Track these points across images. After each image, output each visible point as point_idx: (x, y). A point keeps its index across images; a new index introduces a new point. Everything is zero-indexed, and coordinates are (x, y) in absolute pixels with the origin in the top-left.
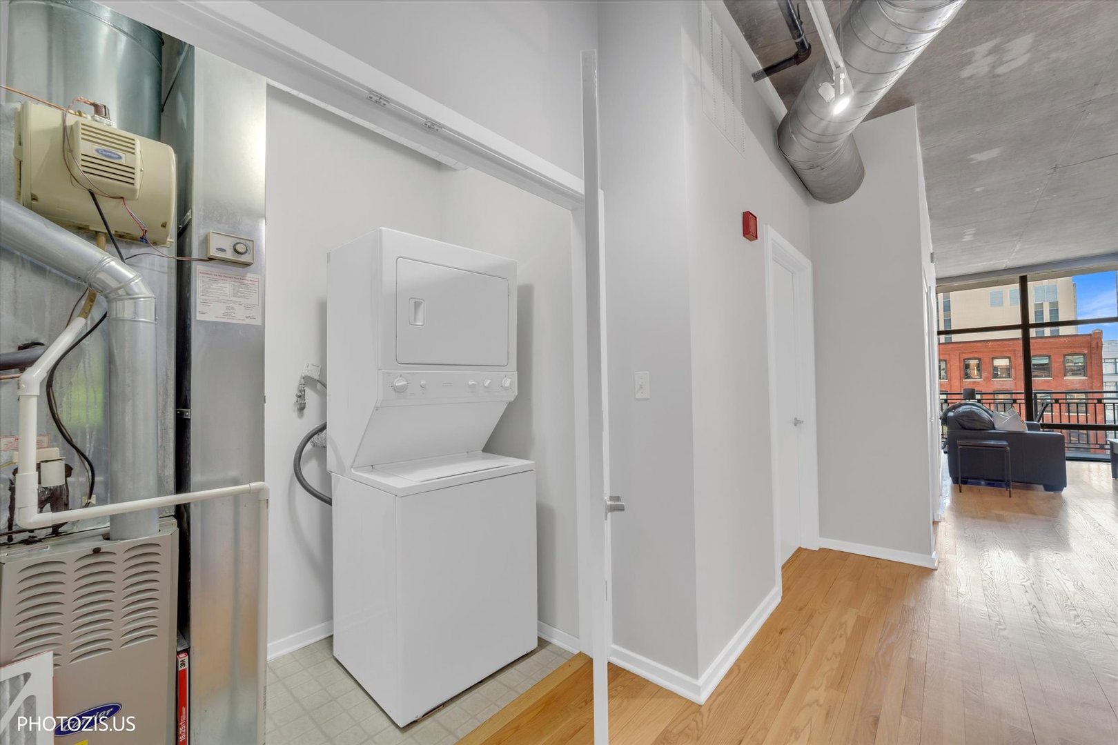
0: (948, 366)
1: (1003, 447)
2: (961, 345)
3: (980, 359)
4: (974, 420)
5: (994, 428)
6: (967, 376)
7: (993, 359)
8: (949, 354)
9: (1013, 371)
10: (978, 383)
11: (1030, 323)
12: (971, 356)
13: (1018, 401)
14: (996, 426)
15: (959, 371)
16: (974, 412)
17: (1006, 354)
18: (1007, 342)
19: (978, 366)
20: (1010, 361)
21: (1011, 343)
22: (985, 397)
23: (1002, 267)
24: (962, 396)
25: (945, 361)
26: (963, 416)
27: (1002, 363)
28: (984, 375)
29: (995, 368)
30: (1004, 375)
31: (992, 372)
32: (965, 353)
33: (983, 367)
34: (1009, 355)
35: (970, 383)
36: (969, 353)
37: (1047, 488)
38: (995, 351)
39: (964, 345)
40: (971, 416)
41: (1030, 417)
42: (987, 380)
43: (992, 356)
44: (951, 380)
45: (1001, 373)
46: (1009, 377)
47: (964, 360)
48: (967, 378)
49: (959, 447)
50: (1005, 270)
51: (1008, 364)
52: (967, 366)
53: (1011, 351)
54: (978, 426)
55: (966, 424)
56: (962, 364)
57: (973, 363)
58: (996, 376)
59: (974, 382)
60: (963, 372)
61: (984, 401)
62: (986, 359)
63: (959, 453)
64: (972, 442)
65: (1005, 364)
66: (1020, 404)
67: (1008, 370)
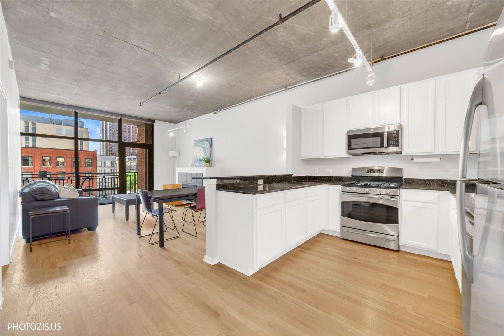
0: (33, 159)
1: (65, 211)
2: (41, 150)
3: (50, 157)
4: (45, 194)
5: (59, 198)
6: (44, 165)
7: (57, 157)
8: (34, 154)
9: (65, 164)
10: (49, 168)
11: (79, 137)
12: (46, 155)
13: (70, 178)
14: (60, 196)
15: (39, 162)
16: (45, 188)
17: (63, 156)
18: (64, 151)
19: (50, 160)
20: (65, 159)
21: (65, 151)
22: (52, 176)
23: (65, 103)
24: (38, 175)
25: (32, 157)
26: (36, 191)
27: (61, 159)
28: (52, 165)
29: (58, 162)
30: (62, 165)
31: (56, 163)
32: (43, 154)
33: (52, 161)
34: (64, 156)
35: (45, 168)
36: (45, 154)
37: (89, 229)
38: (58, 154)
39: (43, 150)
40: (43, 191)
41: (77, 187)
42: (54, 167)
43: (56, 156)
44: (35, 167)
45: (61, 164)
46: (64, 166)
47: (42, 157)
48: (44, 166)
49: (31, 217)
50: (67, 105)
51: (63, 160)
52: (44, 160)
53: (65, 154)
54: (47, 197)
55: (38, 197)
56: (41, 159)
57: (47, 159)
58: (58, 165)
59: (47, 168)
60: (41, 163)
61: (52, 178)
62: (53, 157)
63: (31, 221)
64: (43, 211)
65: (62, 160)
66: (71, 179)
67: (63, 163)
